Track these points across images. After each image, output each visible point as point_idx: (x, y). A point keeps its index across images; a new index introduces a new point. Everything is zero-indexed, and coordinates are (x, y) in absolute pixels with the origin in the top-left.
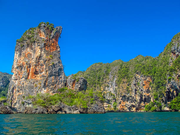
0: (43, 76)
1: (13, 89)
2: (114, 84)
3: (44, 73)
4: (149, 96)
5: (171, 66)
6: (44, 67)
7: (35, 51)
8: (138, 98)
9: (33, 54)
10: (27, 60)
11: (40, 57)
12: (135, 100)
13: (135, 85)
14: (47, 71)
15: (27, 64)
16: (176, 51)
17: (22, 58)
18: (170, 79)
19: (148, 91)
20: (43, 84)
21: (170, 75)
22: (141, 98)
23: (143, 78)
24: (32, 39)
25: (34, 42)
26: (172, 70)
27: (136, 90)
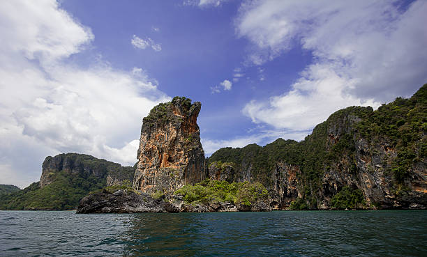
0: (181, 164)
1: (140, 181)
2: (248, 175)
3: (181, 160)
4: (295, 190)
5: (329, 152)
6: (182, 152)
7: (168, 133)
8: (281, 193)
9: (166, 135)
10: (158, 144)
11: (176, 139)
12: (278, 195)
13: (277, 175)
14: (186, 158)
15: (158, 149)
16: (335, 134)
17: (152, 141)
18: (328, 169)
19: (294, 184)
20: (182, 175)
21: (328, 164)
22: (286, 192)
23: (287, 168)
24: (164, 117)
25: (168, 121)
26: (330, 158)
27: (278, 182)
